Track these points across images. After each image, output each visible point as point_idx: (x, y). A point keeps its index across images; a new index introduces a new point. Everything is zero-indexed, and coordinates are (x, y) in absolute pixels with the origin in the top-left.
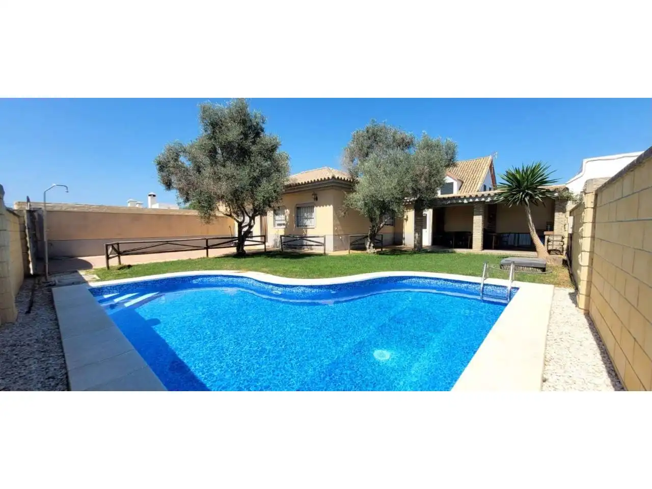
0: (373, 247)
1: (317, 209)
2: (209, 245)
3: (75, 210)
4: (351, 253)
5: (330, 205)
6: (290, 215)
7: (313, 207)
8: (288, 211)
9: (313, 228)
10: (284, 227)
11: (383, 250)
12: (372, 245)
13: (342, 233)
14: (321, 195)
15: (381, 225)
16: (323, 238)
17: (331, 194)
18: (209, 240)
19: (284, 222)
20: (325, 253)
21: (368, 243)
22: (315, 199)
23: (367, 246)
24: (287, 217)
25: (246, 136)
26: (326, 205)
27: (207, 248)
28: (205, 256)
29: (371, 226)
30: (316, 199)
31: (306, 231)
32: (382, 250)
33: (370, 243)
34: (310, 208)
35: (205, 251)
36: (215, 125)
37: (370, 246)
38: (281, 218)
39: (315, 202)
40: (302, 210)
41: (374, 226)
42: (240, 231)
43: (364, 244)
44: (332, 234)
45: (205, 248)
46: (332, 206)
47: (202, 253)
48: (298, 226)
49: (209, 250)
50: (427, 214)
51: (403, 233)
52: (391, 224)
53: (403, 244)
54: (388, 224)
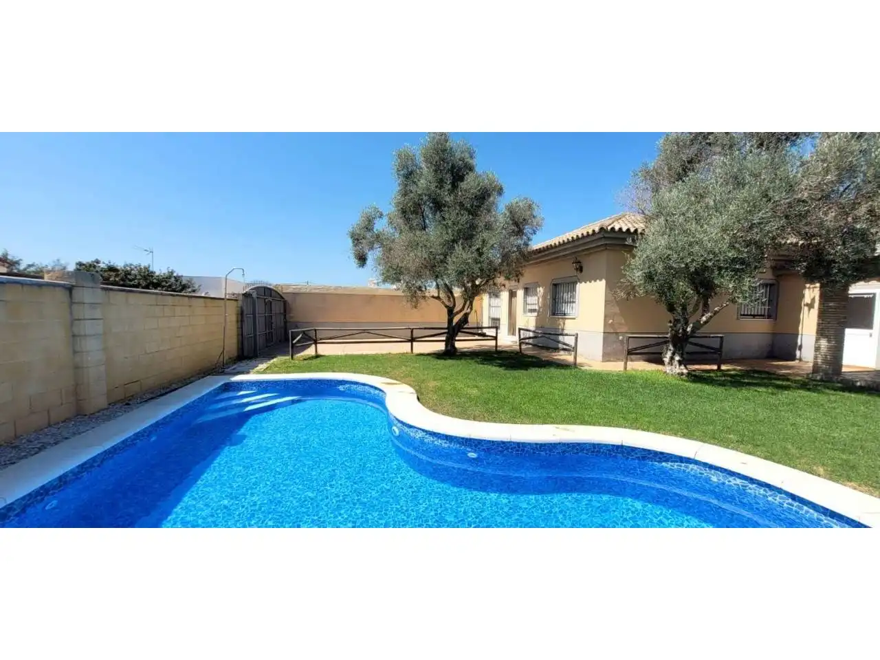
0: (680, 363)
1: (582, 288)
2: (414, 336)
3: (317, 291)
4: (629, 368)
5: (601, 280)
6: (544, 297)
7: (575, 283)
8: (541, 290)
9: (574, 319)
10: (536, 314)
11: (723, 367)
12: (677, 358)
13: (624, 329)
14: (589, 264)
15: (704, 319)
16: (573, 338)
17: (602, 260)
18: (414, 330)
19: (537, 308)
20: (575, 364)
21: (669, 354)
22: (577, 269)
23: (667, 360)
24: (540, 300)
25: (441, 182)
26: (595, 281)
27: (412, 340)
28: (409, 351)
29: (672, 320)
30: (581, 269)
31: (564, 324)
32: (719, 367)
33: (674, 354)
34: (571, 285)
35: (410, 344)
36: (409, 175)
37: (672, 359)
38: (532, 300)
39: (579, 275)
40: (561, 288)
41: (677, 321)
42: (450, 321)
43: (661, 353)
44: (602, 331)
45: (408, 341)
46: (604, 282)
47: (405, 347)
48: (554, 314)
49: (414, 343)
50: (874, 294)
51: (797, 335)
52: (766, 314)
53: (798, 359)
54: (756, 313)
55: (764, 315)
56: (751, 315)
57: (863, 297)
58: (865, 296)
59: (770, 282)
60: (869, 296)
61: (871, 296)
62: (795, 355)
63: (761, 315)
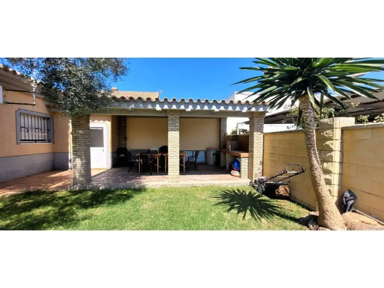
50: (103, 128)
51: (68, 153)
52: (46, 139)
53: (70, 169)
54: (37, 139)
55: (44, 140)
56: (33, 140)
57: (98, 129)
58: (99, 129)
59: (45, 116)
60: (100, 129)
61: (101, 129)
62: (68, 166)
63: (42, 140)
